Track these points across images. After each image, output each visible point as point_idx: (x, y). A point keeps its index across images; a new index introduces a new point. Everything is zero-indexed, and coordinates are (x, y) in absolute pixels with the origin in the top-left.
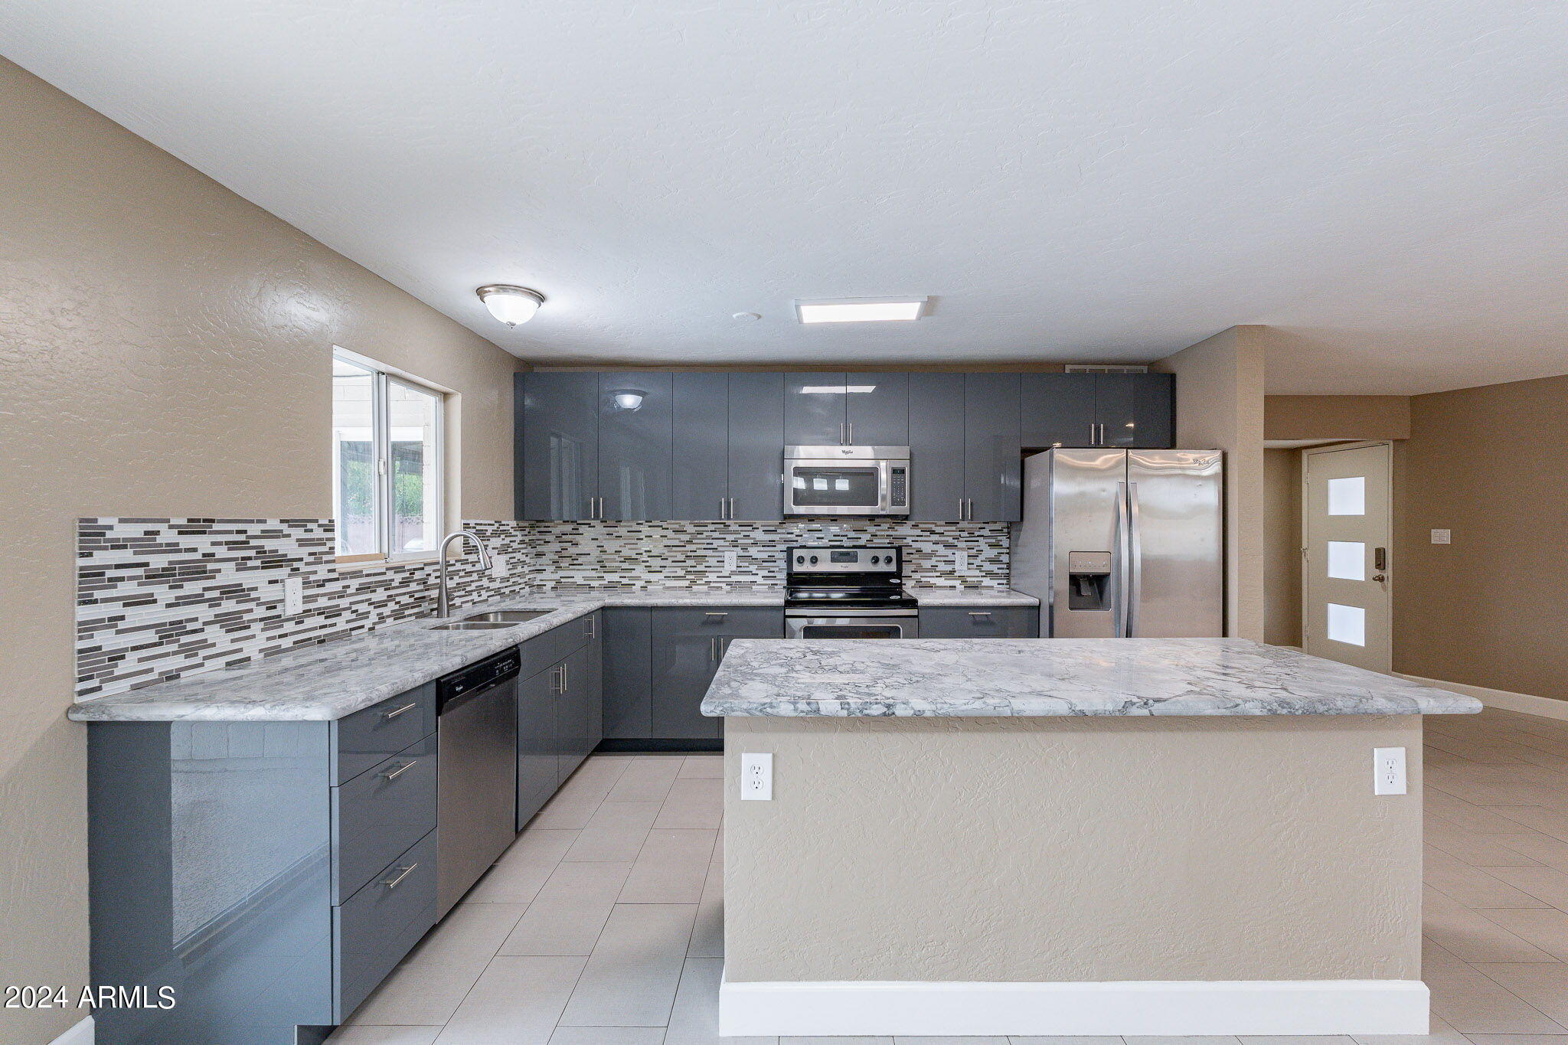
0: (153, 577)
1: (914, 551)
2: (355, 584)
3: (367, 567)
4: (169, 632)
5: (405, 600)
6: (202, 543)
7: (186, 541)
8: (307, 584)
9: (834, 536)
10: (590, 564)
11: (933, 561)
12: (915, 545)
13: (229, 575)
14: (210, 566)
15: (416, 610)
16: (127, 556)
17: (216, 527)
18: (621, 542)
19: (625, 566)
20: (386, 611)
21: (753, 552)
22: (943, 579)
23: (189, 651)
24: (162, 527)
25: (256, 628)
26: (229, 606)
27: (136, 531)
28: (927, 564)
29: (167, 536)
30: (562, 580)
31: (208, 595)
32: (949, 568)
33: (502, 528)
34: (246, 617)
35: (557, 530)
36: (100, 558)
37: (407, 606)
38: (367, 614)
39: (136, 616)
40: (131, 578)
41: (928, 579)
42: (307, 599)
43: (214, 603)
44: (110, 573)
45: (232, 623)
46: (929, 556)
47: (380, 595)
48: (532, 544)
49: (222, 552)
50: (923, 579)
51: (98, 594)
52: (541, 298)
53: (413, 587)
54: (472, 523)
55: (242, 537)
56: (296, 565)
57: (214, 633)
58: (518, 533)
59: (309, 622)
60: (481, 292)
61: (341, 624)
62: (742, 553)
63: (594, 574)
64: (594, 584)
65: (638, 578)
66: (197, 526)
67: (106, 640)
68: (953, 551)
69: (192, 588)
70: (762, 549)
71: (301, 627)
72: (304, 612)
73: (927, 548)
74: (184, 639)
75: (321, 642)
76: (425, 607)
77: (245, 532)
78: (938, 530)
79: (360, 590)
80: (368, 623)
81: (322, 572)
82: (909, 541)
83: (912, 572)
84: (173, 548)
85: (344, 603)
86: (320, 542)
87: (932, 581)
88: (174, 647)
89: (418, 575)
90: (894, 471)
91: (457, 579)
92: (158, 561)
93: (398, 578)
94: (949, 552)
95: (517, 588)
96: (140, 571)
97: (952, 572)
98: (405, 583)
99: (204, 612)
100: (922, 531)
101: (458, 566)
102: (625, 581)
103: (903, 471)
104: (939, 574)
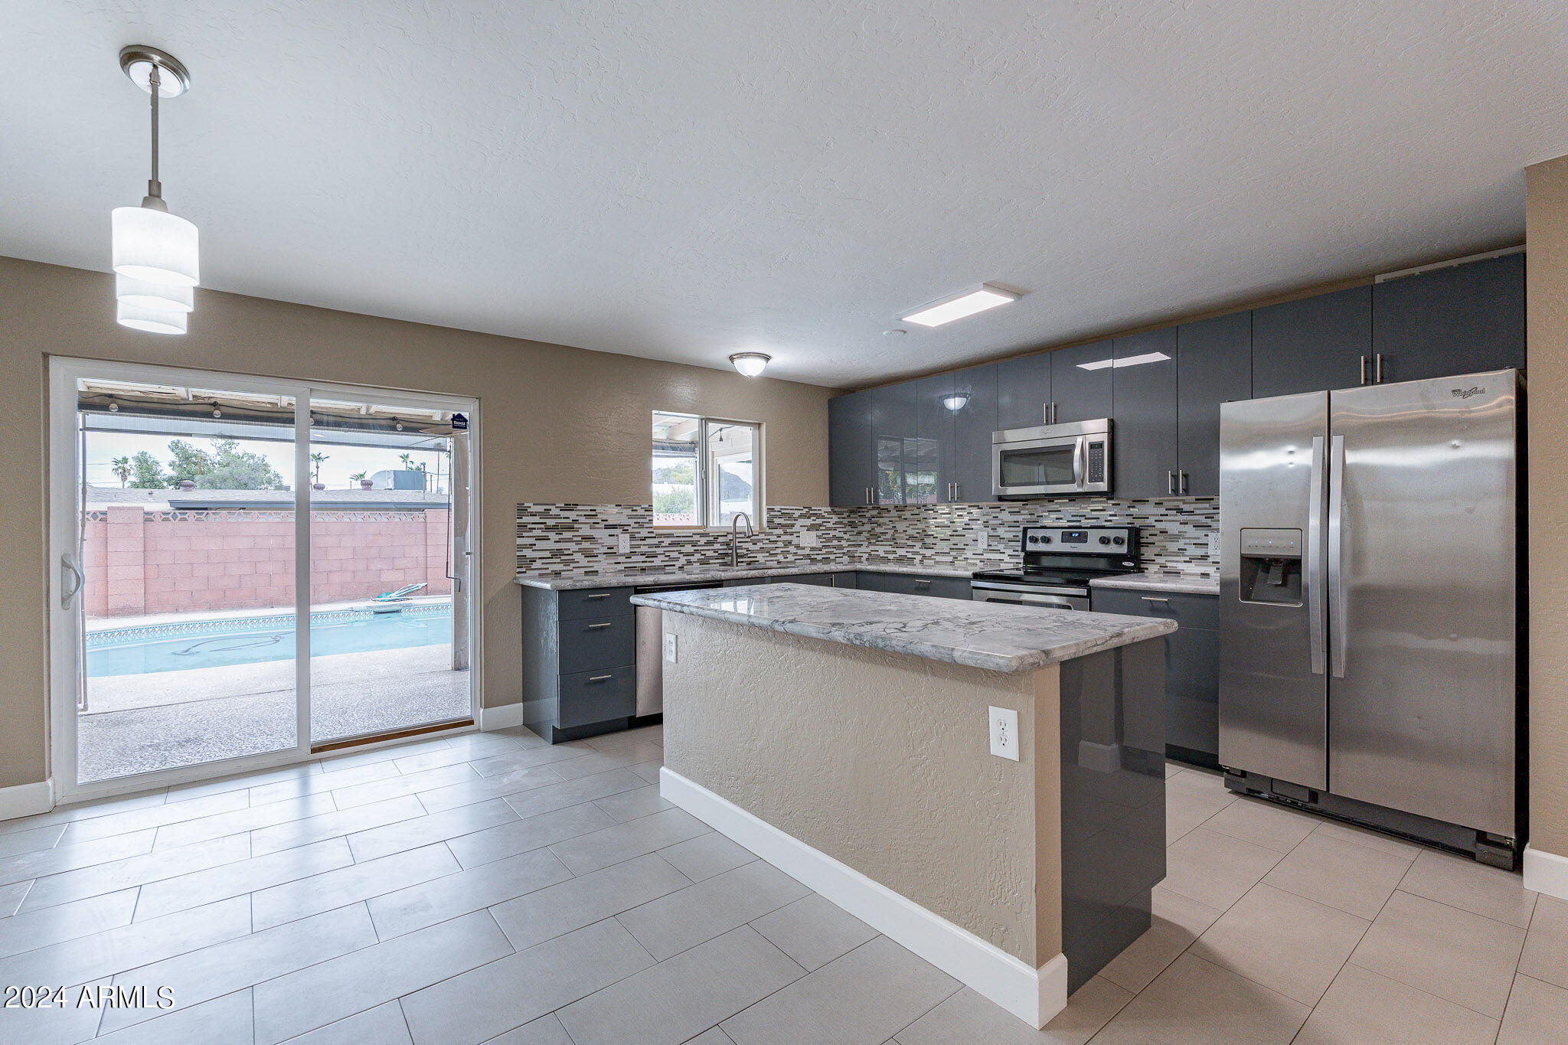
0: (548, 529)
1: (1158, 532)
2: (667, 541)
3: (677, 532)
4: (556, 554)
5: (710, 554)
6: (572, 515)
7: (563, 514)
8: (632, 538)
9: (1072, 516)
10: (887, 540)
11: (1181, 544)
12: (1159, 525)
13: (585, 531)
14: (576, 526)
15: (720, 561)
16: (537, 519)
17: (579, 508)
18: (907, 523)
19: (910, 543)
20: (693, 559)
21: (1001, 531)
22: (1192, 565)
23: (566, 563)
24: (553, 507)
25: (601, 557)
26: (586, 545)
27: (541, 509)
28: (1173, 547)
29: (554, 511)
30: (872, 553)
31: (575, 539)
32: (1200, 552)
33: (811, 512)
34: (595, 551)
35: (868, 515)
36: (525, 519)
37: (712, 558)
38: (677, 559)
39: (540, 545)
40: (538, 529)
41: (1174, 564)
42: (632, 547)
43: (578, 543)
44: (529, 526)
45: (589, 554)
46: (1175, 538)
47: (688, 548)
48: (852, 524)
49: (582, 519)
50: (1168, 564)
51: (524, 534)
52: (767, 358)
53: (717, 546)
54: (777, 508)
55: (593, 513)
56: (626, 528)
57: (578, 557)
58: (833, 516)
59: (634, 558)
60: (731, 358)
61: (657, 562)
62: (992, 533)
63: (890, 549)
64: (891, 557)
65: (917, 553)
66: (569, 507)
67: (528, 553)
68: (1206, 532)
69: (567, 535)
70: (1008, 529)
71: (629, 560)
72: (631, 552)
73: (1173, 528)
74: (563, 557)
75: (643, 570)
76: (728, 559)
77: (595, 510)
78: (1186, 508)
79: (671, 545)
80: (678, 564)
81: (644, 533)
82: (1151, 521)
83: (1155, 555)
84: (557, 517)
85: (659, 550)
86: (643, 517)
87: (1180, 566)
88: (558, 560)
89: (720, 539)
90: (1092, 446)
91: (760, 545)
92: (551, 522)
93: (703, 540)
94: (1201, 533)
95: (832, 557)
96: (543, 526)
97: (1204, 557)
98: (708, 543)
99: (573, 547)
100: (1166, 509)
101: (762, 536)
102: (910, 555)
103: (1100, 445)
104: (1187, 559)
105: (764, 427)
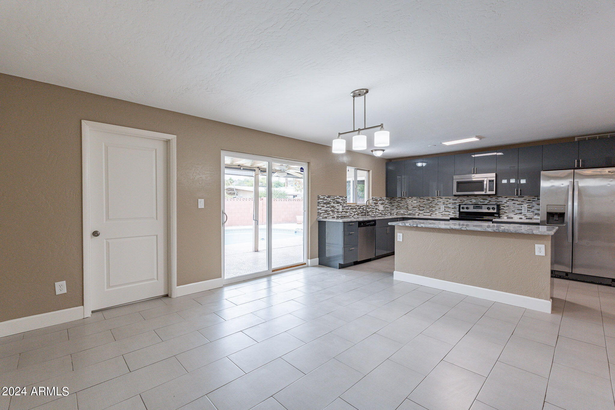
0: (324, 203)
1: (505, 206)
2: (350, 208)
3: (352, 205)
4: (326, 211)
5: (359, 212)
6: (329, 199)
7: (328, 199)
8: (343, 207)
9: (476, 201)
11: (513, 209)
12: (506, 204)
13: (332, 204)
14: (330, 203)
15: (361, 214)
16: (322, 200)
17: (331, 197)
20: (356, 213)
21: (449, 205)
24: (325, 197)
25: (336, 213)
26: (332, 209)
27: (323, 197)
30: (398, 212)
31: (330, 207)
32: (519, 212)
33: (382, 199)
34: (334, 211)
35: (397, 200)
36: (320, 200)
37: (359, 213)
38: (352, 214)
39: (323, 208)
42: (343, 209)
43: (331, 208)
44: (320, 203)
45: (333, 211)
47: (354, 210)
48: (391, 203)
49: (332, 201)
51: (319, 205)
53: (361, 210)
54: (374, 198)
55: (334, 199)
56: (341, 203)
57: (330, 212)
58: (386, 200)
59: (343, 213)
61: (348, 214)
62: (446, 206)
66: (329, 197)
67: (320, 211)
68: (521, 206)
69: (328, 205)
70: (452, 205)
71: (342, 214)
72: (342, 211)
74: (327, 213)
75: (345, 217)
76: (363, 214)
78: (515, 199)
79: (351, 209)
80: (352, 215)
81: (345, 205)
82: (503, 203)
85: (348, 211)
86: (345, 200)
87: (513, 216)
88: (326, 213)
89: (362, 207)
91: (371, 209)
92: (325, 201)
93: (358, 208)
94: (519, 206)
95: (386, 213)
96: (323, 203)
98: (359, 209)
99: (329, 209)
100: (509, 200)
101: (371, 207)
105: (371, 172)
